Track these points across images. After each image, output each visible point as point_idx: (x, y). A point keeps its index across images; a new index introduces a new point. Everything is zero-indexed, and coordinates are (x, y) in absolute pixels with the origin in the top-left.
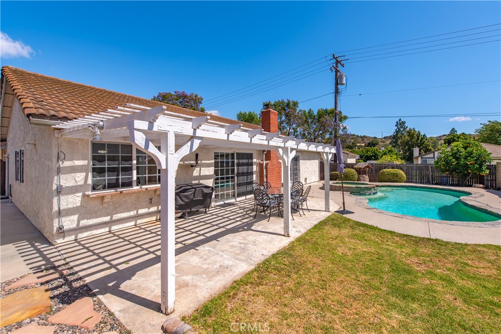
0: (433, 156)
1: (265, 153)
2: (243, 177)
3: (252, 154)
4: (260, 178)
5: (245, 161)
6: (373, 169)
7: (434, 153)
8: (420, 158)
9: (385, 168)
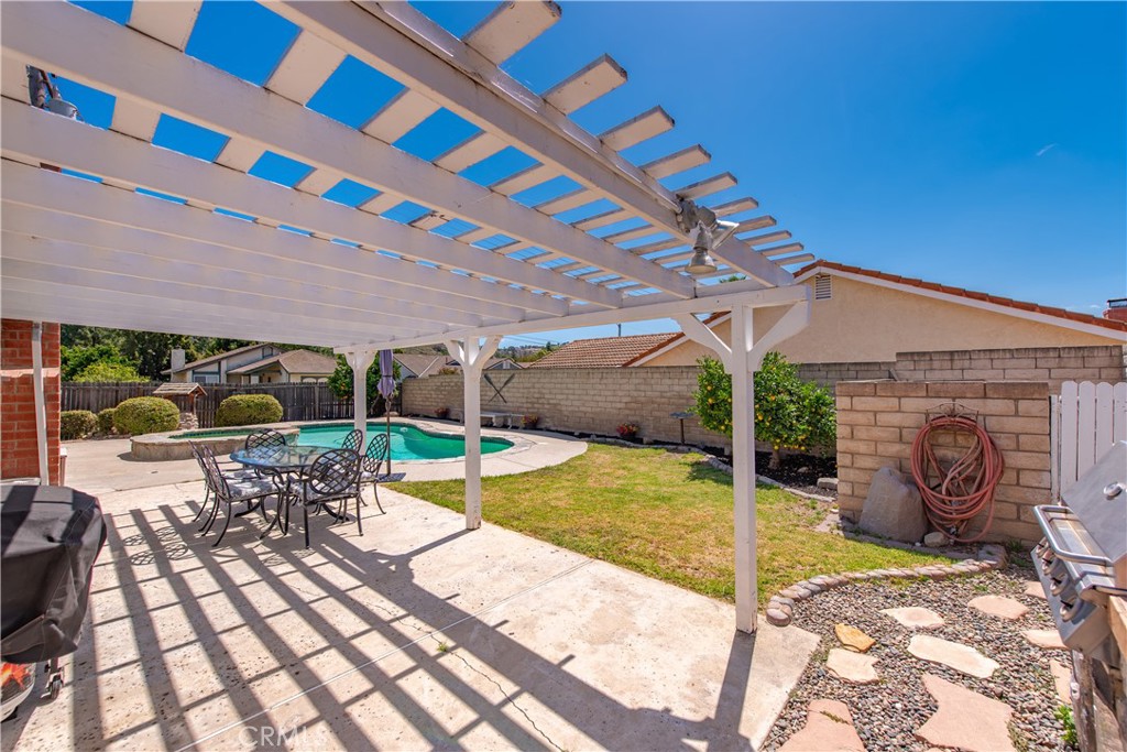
0: (217, 370)
6: (206, 398)
7: (219, 362)
8: (190, 374)
9: (230, 393)
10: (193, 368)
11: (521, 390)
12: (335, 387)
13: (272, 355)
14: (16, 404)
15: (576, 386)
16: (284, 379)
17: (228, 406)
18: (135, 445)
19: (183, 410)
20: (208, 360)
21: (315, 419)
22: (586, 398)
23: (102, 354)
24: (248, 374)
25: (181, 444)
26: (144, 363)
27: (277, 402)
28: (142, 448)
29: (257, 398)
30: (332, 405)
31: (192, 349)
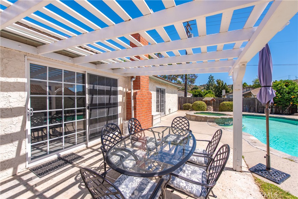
1: (134, 79)
2: (102, 110)
3: (117, 80)
4: (127, 111)
5: (106, 88)
6: (216, 102)
13: (249, 90)
16: (253, 97)
17: (222, 105)
19: (208, 105)
23: (209, 92)
30: (261, 107)
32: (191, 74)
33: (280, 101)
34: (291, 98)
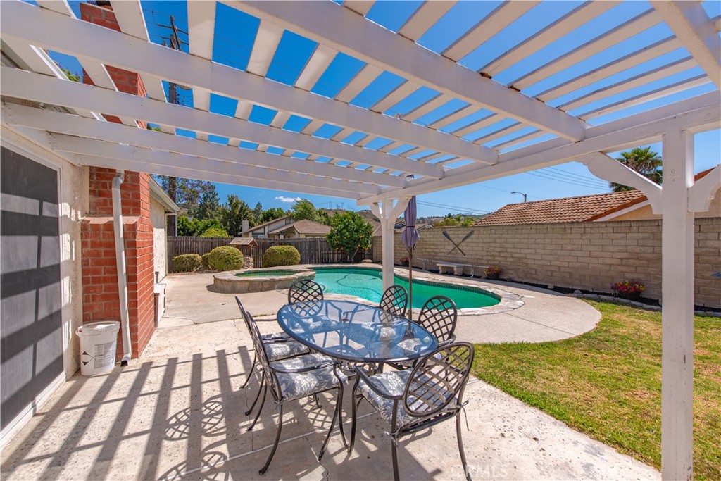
0: (263, 232)
6: (258, 248)
7: (264, 227)
8: (251, 234)
9: (271, 244)
10: (252, 231)
11: (481, 245)
12: (331, 242)
13: (291, 223)
14: (102, 249)
15: (547, 241)
16: (296, 236)
17: (270, 253)
18: (216, 279)
19: (245, 255)
20: (259, 226)
21: (318, 263)
22: (560, 252)
23: (212, 223)
24: (278, 234)
25: (241, 281)
26: (230, 229)
27: (297, 251)
28: (219, 282)
29: (286, 248)
30: (328, 254)
31: (252, 221)
32: (192, 180)
33: (348, 244)
34: (359, 239)
